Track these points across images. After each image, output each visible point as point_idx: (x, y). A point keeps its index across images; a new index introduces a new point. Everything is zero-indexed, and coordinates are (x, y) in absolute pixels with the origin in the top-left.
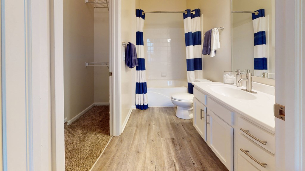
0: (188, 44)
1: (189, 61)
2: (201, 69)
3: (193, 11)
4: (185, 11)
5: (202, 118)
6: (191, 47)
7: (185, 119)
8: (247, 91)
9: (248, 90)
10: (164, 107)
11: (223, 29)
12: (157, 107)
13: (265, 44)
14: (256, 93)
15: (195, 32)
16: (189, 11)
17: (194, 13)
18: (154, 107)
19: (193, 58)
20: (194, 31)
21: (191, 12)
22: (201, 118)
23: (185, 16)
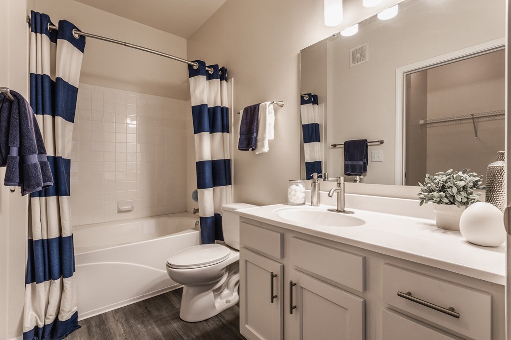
0: (198, 129)
1: (200, 165)
2: (228, 182)
3: (209, 67)
4: (193, 62)
5: (274, 299)
6: (206, 136)
7: (206, 320)
8: (337, 211)
9: (339, 209)
10: (138, 304)
11: (283, 105)
12: (117, 311)
13: (319, 142)
14: (353, 213)
15: (213, 106)
16: (202, 63)
17: (211, 71)
18: (105, 314)
19: (211, 160)
20: (211, 105)
21: (207, 68)
22: (273, 297)
23: (193, 72)
